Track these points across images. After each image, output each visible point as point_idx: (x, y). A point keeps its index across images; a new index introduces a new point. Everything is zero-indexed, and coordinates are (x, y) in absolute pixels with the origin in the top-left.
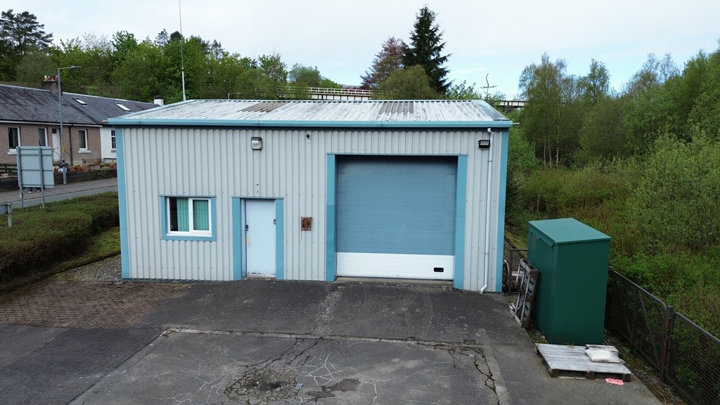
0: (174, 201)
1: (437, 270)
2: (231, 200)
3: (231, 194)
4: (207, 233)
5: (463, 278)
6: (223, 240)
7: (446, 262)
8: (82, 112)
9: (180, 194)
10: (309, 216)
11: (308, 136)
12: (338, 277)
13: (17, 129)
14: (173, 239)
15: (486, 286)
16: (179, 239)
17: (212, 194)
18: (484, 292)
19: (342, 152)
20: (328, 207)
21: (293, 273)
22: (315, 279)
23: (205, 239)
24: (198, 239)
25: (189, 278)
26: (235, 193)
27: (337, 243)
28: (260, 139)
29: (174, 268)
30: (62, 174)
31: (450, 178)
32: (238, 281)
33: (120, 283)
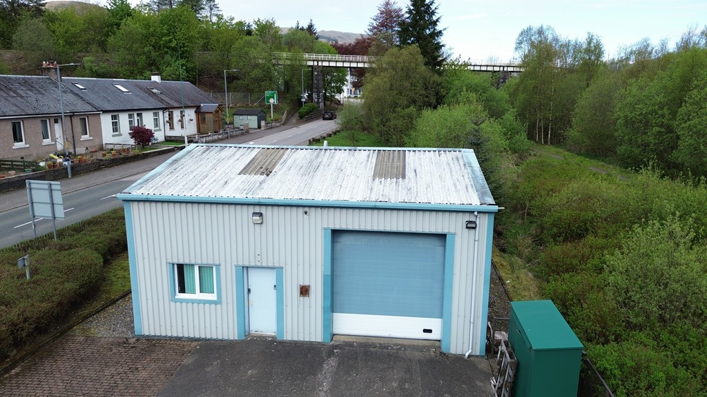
0: (181, 268)
1: (425, 331)
2: (234, 268)
3: (235, 263)
4: (213, 297)
5: (450, 342)
6: (227, 303)
7: (435, 324)
8: (81, 98)
9: (187, 261)
10: (306, 284)
11: (306, 213)
12: (334, 335)
13: (20, 122)
14: (182, 301)
15: (470, 351)
16: (187, 301)
17: (217, 263)
18: (469, 356)
19: (338, 227)
20: (325, 276)
21: (293, 333)
22: (313, 340)
23: (210, 302)
24: (205, 302)
25: (197, 336)
26: (237, 262)
27: (333, 305)
28: (261, 215)
29: (183, 327)
30: (67, 168)
31: (439, 249)
32: (243, 341)
33: (133, 340)
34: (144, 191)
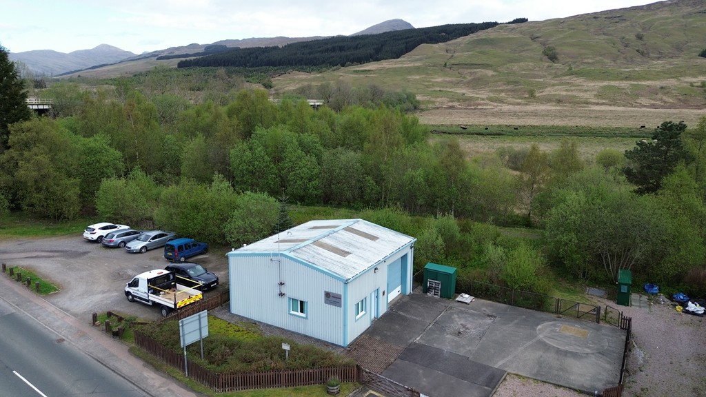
1: (399, 292)
4: (363, 312)
5: (406, 291)
6: (368, 312)
9: (359, 301)
10: (384, 290)
15: (410, 291)
21: (382, 312)
22: (385, 312)
23: (364, 314)
28: (377, 268)
29: (358, 332)
32: (372, 325)
33: (348, 349)
34: (349, 276)
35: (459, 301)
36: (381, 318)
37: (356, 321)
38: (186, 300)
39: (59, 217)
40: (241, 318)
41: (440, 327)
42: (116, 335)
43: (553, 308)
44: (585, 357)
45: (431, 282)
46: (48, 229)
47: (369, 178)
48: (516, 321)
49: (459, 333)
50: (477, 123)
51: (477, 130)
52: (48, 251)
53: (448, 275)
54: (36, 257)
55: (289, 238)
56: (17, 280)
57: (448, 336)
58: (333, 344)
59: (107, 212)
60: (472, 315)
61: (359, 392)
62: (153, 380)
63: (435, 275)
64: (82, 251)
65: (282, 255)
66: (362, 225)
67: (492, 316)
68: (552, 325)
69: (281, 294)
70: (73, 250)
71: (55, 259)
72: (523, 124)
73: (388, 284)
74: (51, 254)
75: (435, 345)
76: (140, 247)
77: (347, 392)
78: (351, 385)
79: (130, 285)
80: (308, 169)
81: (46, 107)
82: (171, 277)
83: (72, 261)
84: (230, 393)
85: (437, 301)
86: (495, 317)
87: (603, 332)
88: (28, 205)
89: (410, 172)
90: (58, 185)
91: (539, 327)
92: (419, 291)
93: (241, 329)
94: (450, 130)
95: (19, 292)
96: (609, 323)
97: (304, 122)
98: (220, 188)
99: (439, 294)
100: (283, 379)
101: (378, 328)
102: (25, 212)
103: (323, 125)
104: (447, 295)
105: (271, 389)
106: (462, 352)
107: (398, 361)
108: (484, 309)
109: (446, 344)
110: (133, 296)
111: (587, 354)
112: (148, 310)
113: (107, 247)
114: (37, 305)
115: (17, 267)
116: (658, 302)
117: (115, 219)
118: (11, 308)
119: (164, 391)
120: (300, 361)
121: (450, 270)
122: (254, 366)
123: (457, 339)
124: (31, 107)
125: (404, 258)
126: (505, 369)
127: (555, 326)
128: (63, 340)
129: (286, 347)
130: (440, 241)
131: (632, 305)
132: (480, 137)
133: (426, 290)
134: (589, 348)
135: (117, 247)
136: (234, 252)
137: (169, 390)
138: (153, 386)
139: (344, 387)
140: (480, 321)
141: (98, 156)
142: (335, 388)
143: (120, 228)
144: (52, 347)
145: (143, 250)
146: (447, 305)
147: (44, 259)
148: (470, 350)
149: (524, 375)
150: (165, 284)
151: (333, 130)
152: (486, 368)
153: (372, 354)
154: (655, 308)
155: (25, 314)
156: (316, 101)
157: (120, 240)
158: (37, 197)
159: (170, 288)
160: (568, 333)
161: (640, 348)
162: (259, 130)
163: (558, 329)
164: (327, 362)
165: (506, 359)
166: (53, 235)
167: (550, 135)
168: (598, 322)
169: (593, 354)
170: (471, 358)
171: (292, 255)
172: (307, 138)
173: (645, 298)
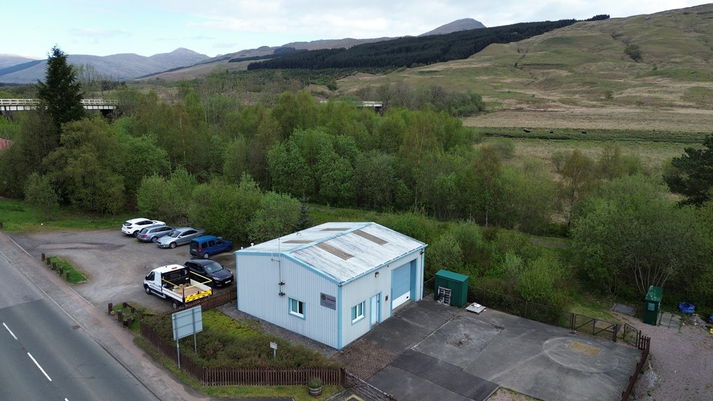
1: (407, 298)
4: (362, 316)
5: (415, 297)
6: (367, 316)
9: (356, 305)
10: (387, 295)
11: (388, 266)
15: (420, 298)
16: (356, 323)
17: (365, 300)
22: (388, 317)
23: (362, 319)
27: (393, 298)
28: (378, 272)
32: (372, 329)
33: (342, 352)
34: (345, 279)
35: (468, 311)
36: (383, 323)
37: (352, 324)
38: (194, 295)
39: (104, 211)
40: (246, 315)
41: (442, 336)
42: (127, 325)
43: (568, 323)
44: (589, 376)
45: (441, 289)
46: (94, 222)
47: (401, 181)
48: (524, 334)
49: (461, 343)
50: (543, 127)
51: (541, 133)
52: (88, 243)
53: (460, 283)
54: (75, 248)
55: (298, 239)
56: (53, 269)
57: (448, 345)
58: (328, 346)
59: (146, 208)
60: (480, 325)
61: (341, 395)
62: (149, 369)
63: (446, 283)
64: (118, 244)
65: (282, 255)
66: (374, 229)
67: (499, 328)
68: (561, 340)
69: (282, 294)
70: (111, 242)
71: (92, 250)
72: (593, 127)
73: (392, 289)
74: (90, 246)
75: (431, 353)
76: (169, 242)
77: (329, 395)
78: (335, 387)
79: (147, 279)
80: (341, 171)
81: (111, 108)
82: (186, 272)
83: (107, 253)
84: (216, 387)
85: (446, 309)
86: (503, 328)
87: (617, 351)
88: (76, 200)
89: (441, 176)
90: (103, 181)
91: (547, 342)
92: (430, 298)
93: (242, 326)
94: (512, 133)
95: (52, 280)
96: (627, 342)
97: (342, 124)
98: (247, 188)
99: (449, 302)
100: (267, 377)
101: (378, 334)
102: (74, 206)
103: (361, 128)
104: (457, 304)
105: (256, 386)
106: (457, 363)
107: (390, 368)
108: (494, 320)
109: (444, 353)
110: (150, 289)
111: (592, 373)
112: (162, 302)
113: (141, 241)
114: (64, 293)
115: (55, 257)
116: (691, 323)
117: (152, 216)
118: (41, 295)
119: (156, 381)
120: (286, 361)
121: (461, 278)
122: (240, 364)
123: (456, 349)
124: (85, 107)
125: (413, 263)
126: (498, 383)
127: (564, 341)
128: (78, 327)
129: (274, 346)
130: (457, 248)
131: (660, 324)
132: (541, 141)
133: (437, 297)
134: (595, 367)
135: (150, 241)
136: (242, 250)
137: (160, 380)
138: (146, 376)
139: (327, 389)
140: (486, 332)
141: (145, 155)
142: (316, 389)
143: (156, 224)
144: (67, 332)
145: (172, 246)
146: (455, 314)
147: (82, 250)
148: (466, 361)
149: (517, 390)
150: (179, 279)
151: (371, 133)
152: (478, 380)
153: (365, 359)
154: (686, 329)
155: (51, 301)
156: (374, 102)
157: (153, 235)
158: (84, 192)
159: (184, 283)
160: (576, 350)
161: (655, 370)
162: (297, 132)
163: (567, 345)
164: (312, 363)
165: (502, 373)
166: (97, 228)
167: (622, 140)
168: (615, 341)
169: (598, 373)
170: (465, 368)
171: (292, 256)
172: (342, 139)
173: (677, 318)
